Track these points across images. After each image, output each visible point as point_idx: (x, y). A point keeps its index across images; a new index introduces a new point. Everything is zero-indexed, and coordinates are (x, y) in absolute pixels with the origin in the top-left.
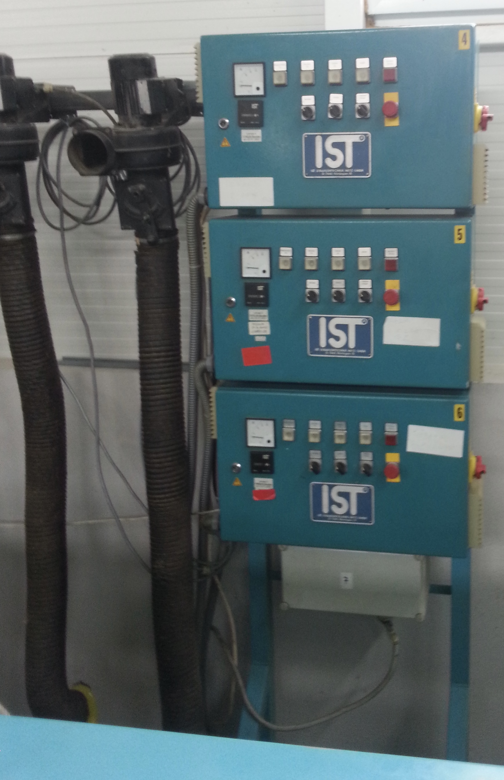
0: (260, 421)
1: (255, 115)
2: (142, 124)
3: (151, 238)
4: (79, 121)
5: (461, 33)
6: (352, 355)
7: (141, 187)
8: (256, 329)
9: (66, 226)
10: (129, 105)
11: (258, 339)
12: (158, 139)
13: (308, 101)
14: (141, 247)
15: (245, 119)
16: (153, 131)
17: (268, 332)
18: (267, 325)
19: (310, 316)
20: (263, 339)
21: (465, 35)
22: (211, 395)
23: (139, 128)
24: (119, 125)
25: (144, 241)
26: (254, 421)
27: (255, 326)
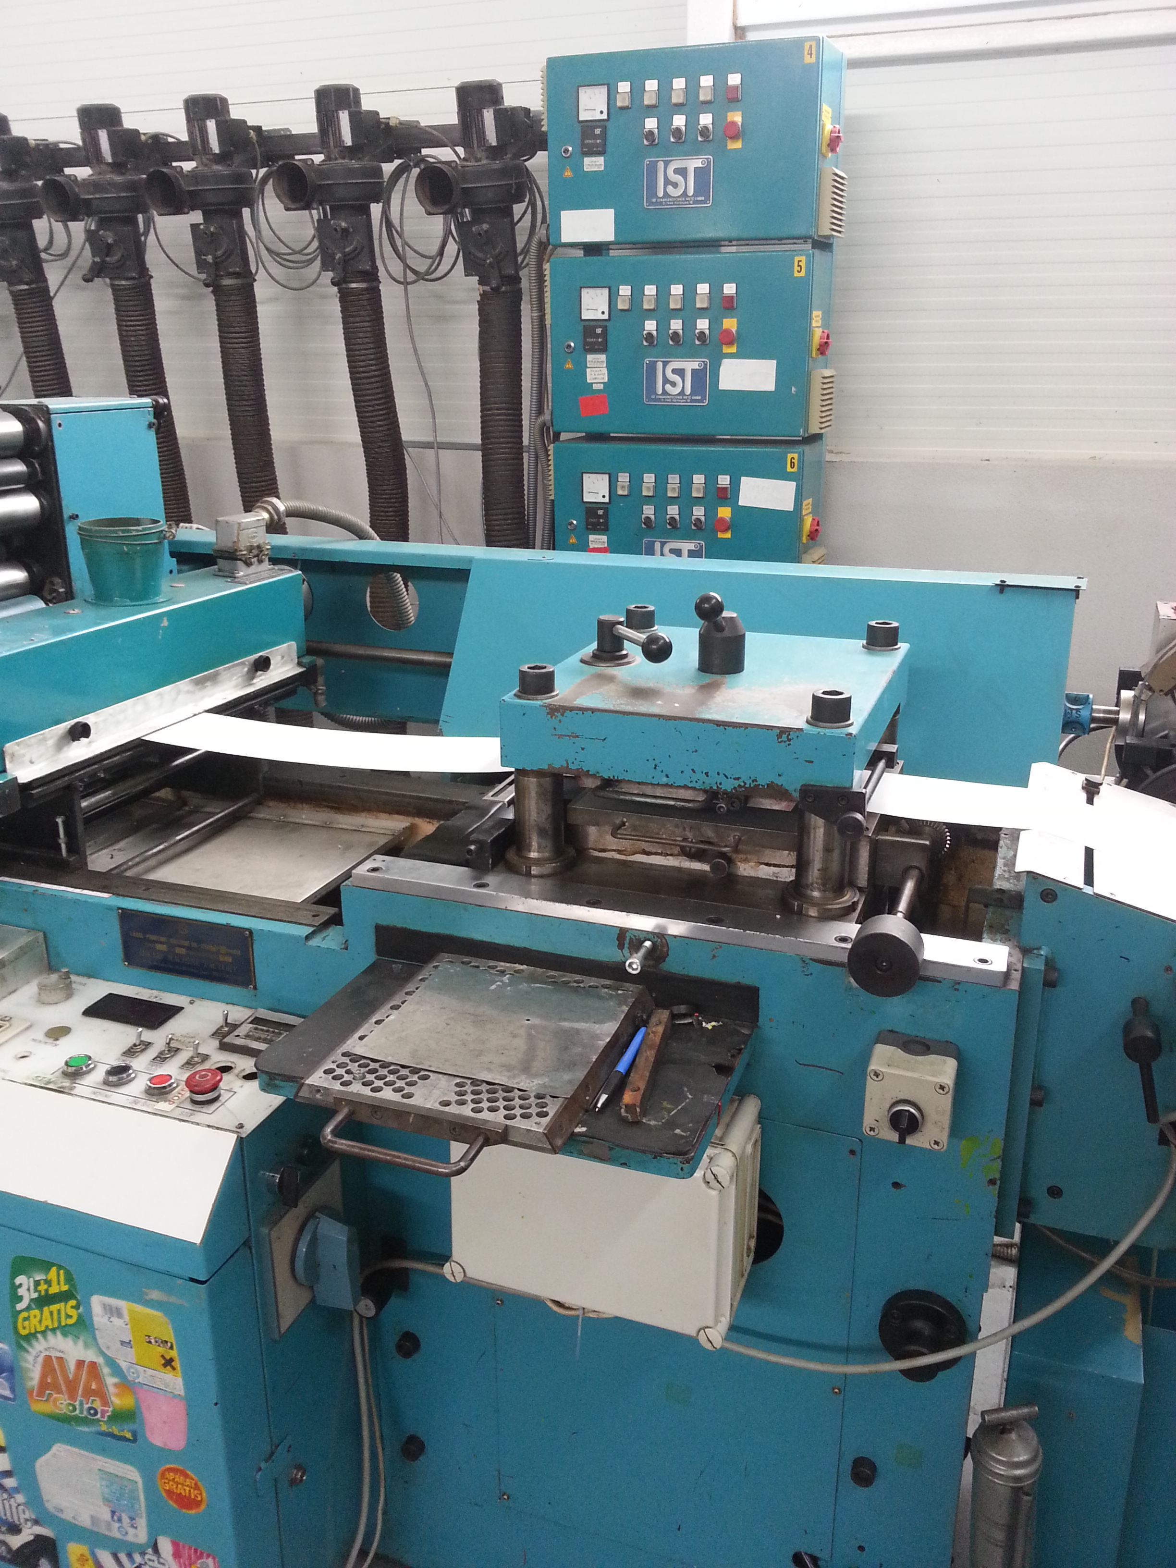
0: (595, 475)
1: (598, 141)
2: (487, 158)
3: (494, 284)
4: (423, 160)
5: (807, 46)
6: (686, 402)
7: (485, 226)
8: (594, 377)
9: (409, 280)
10: (475, 136)
11: (595, 387)
12: (504, 172)
13: (651, 124)
14: (484, 295)
15: (587, 145)
16: (497, 164)
17: (606, 380)
18: (605, 371)
19: (647, 361)
20: (601, 387)
21: (811, 46)
22: (549, 453)
23: (484, 162)
24: (465, 159)
25: (487, 288)
26: (590, 475)
27: (593, 373)
